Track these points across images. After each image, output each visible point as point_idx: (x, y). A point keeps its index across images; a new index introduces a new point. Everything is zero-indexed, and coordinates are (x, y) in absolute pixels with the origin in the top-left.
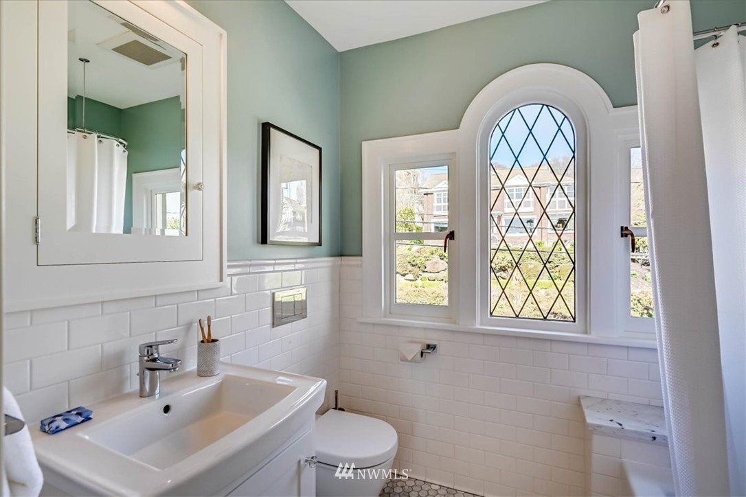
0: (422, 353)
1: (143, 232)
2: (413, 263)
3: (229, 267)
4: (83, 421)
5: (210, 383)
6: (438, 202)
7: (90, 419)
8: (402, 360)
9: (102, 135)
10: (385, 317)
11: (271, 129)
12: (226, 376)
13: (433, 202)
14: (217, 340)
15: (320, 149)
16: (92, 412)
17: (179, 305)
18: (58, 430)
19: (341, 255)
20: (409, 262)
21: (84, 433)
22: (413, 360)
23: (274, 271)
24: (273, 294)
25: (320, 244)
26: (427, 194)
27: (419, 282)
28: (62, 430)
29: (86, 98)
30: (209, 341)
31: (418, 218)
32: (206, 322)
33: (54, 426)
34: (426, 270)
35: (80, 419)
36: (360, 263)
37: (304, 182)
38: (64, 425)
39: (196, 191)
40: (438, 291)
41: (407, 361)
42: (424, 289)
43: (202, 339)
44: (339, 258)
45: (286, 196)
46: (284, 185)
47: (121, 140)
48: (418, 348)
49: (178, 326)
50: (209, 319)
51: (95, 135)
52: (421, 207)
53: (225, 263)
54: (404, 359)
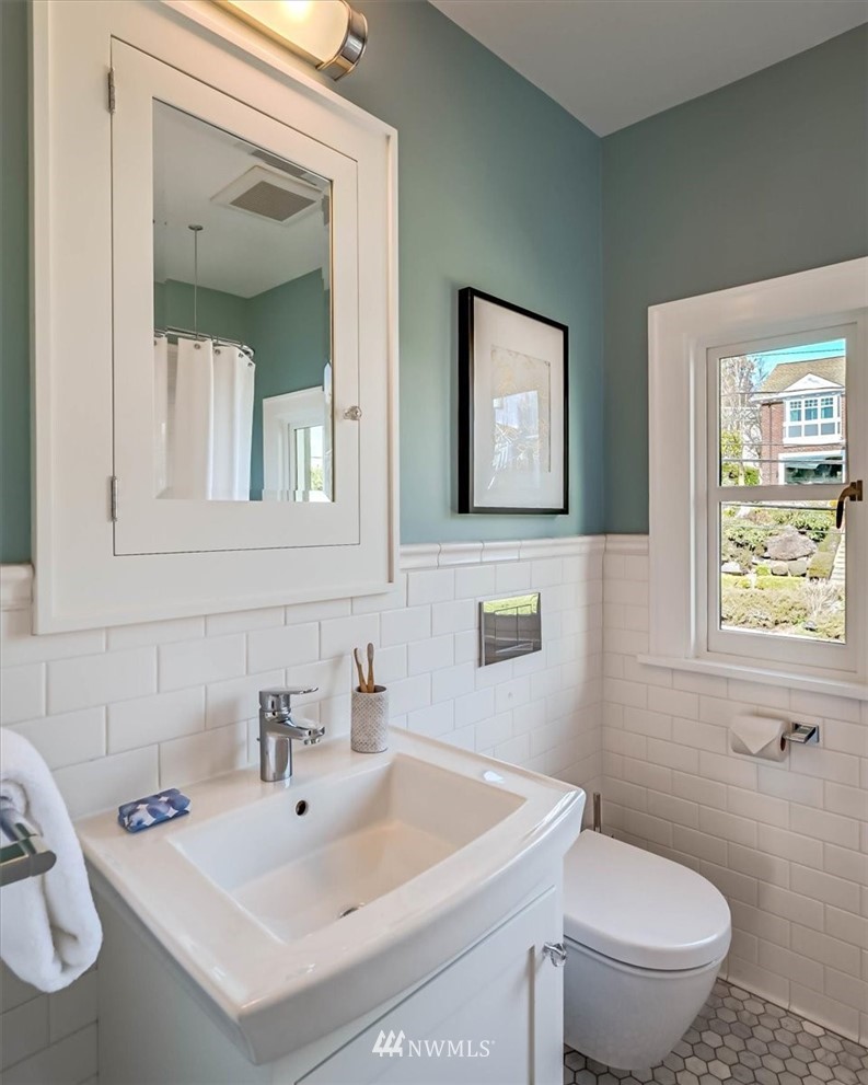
0: (783, 741)
1: (279, 498)
2: (738, 540)
3: (404, 555)
4: (175, 816)
5: (372, 766)
6: (792, 419)
7: (187, 812)
8: (736, 751)
9: (220, 342)
10: (697, 657)
11: (476, 299)
12: (399, 755)
13: (782, 419)
14: (384, 689)
15: (565, 329)
16: (189, 801)
17: (322, 623)
18: (140, 828)
19: (605, 531)
20: (731, 540)
21: (175, 837)
22: (762, 754)
23: (481, 563)
24: (480, 605)
25: (565, 511)
26: (769, 405)
27: (751, 578)
28: (146, 827)
29: (199, 288)
30: (369, 689)
31: (746, 454)
32: (365, 654)
33: (136, 818)
34: (766, 555)
35: (172, 812)
36: (645, 547)
37: (533, 394)
38: (149, 820)
39: (349, 421)
40: (794, 597)
41: (750, 754)
42: (764, 593)
43: (358, 685)
44: (601, 538)
45: (500, 422)
46: (496, 403)
47: (245, 347)
48: (775, 730)
49: (320, 659)
50: (370, 648)
51: (210, 343)
52: (755, 432)
53: (398, 549)
54: (741, 750)
